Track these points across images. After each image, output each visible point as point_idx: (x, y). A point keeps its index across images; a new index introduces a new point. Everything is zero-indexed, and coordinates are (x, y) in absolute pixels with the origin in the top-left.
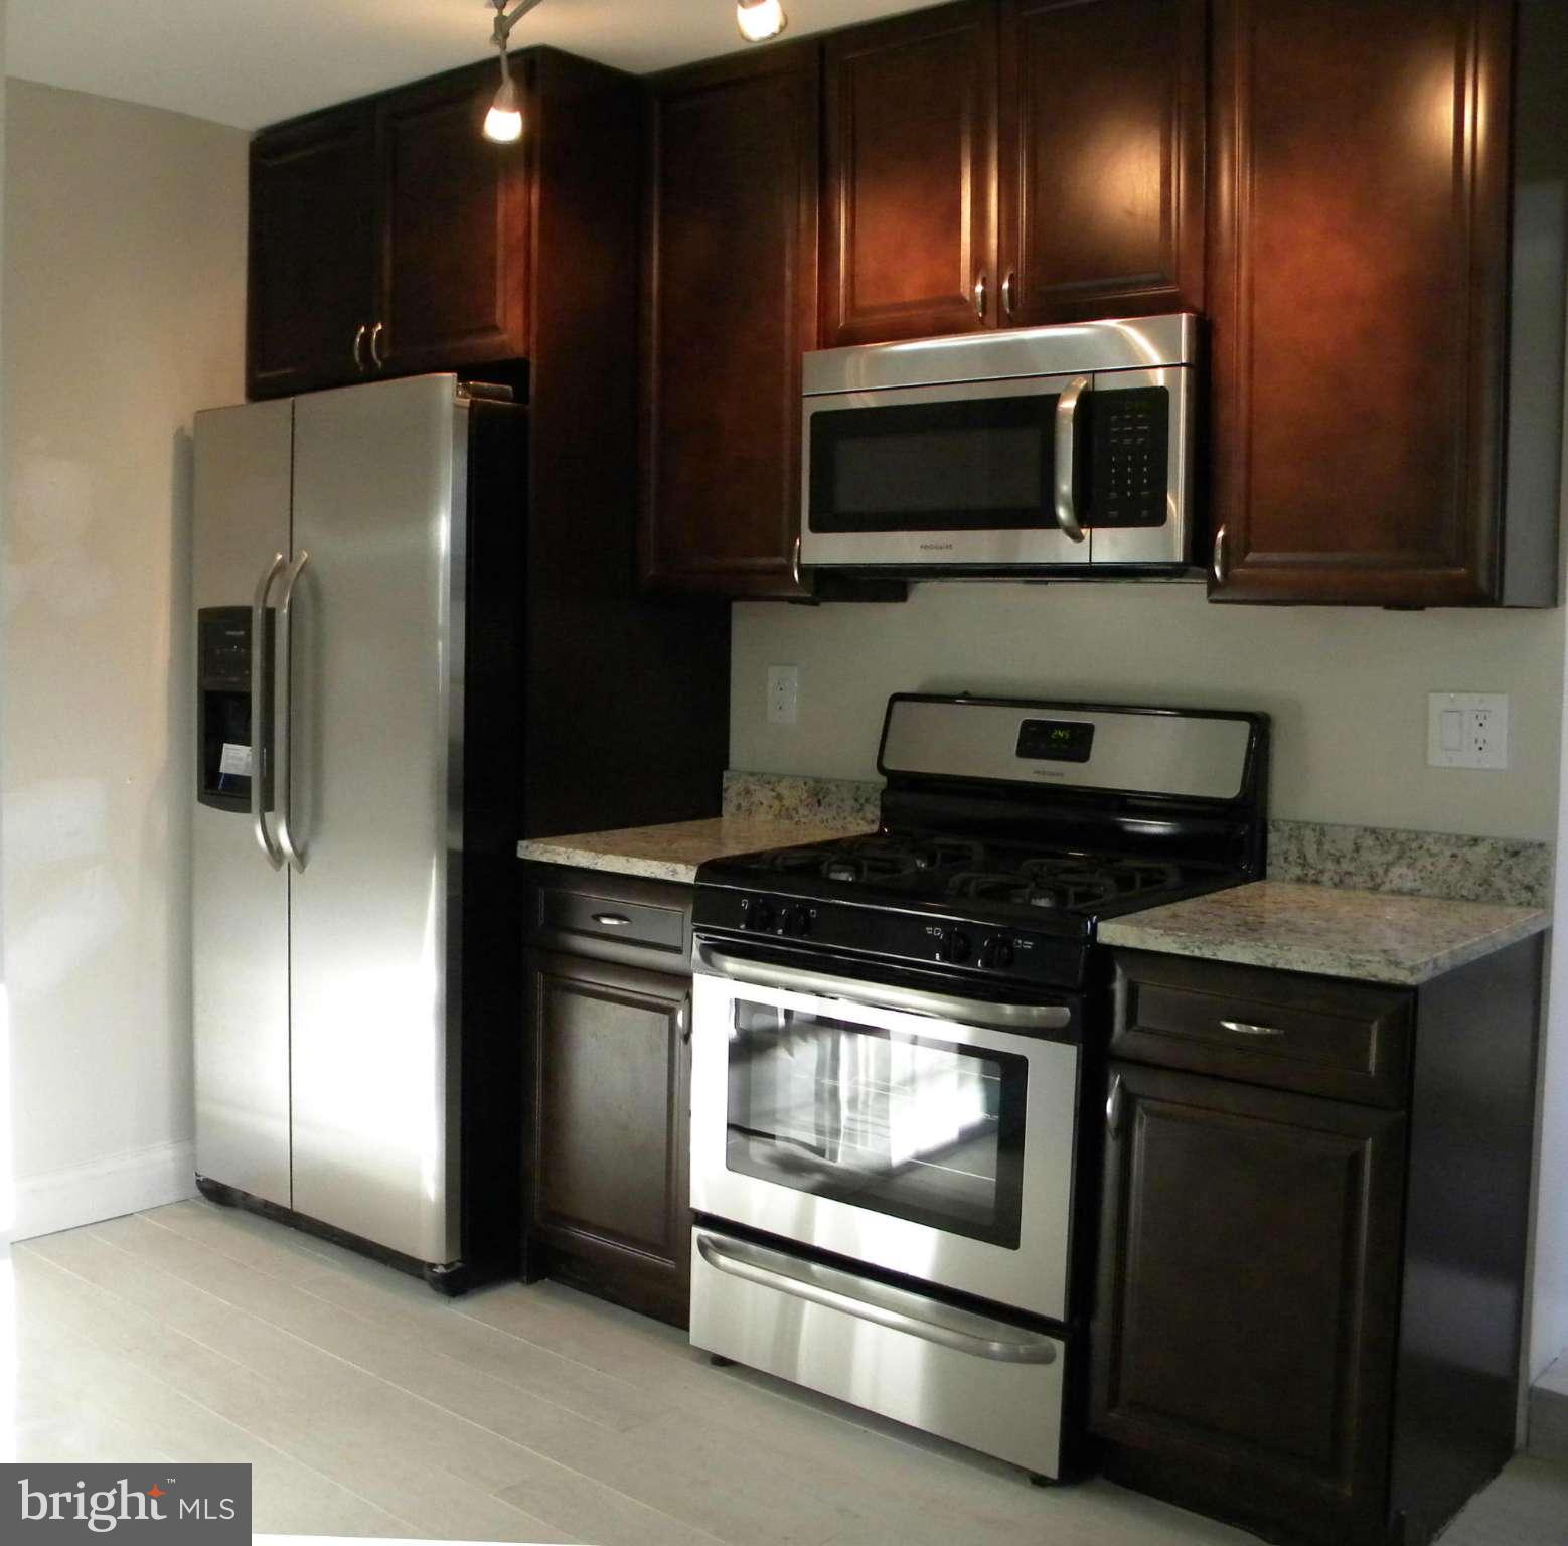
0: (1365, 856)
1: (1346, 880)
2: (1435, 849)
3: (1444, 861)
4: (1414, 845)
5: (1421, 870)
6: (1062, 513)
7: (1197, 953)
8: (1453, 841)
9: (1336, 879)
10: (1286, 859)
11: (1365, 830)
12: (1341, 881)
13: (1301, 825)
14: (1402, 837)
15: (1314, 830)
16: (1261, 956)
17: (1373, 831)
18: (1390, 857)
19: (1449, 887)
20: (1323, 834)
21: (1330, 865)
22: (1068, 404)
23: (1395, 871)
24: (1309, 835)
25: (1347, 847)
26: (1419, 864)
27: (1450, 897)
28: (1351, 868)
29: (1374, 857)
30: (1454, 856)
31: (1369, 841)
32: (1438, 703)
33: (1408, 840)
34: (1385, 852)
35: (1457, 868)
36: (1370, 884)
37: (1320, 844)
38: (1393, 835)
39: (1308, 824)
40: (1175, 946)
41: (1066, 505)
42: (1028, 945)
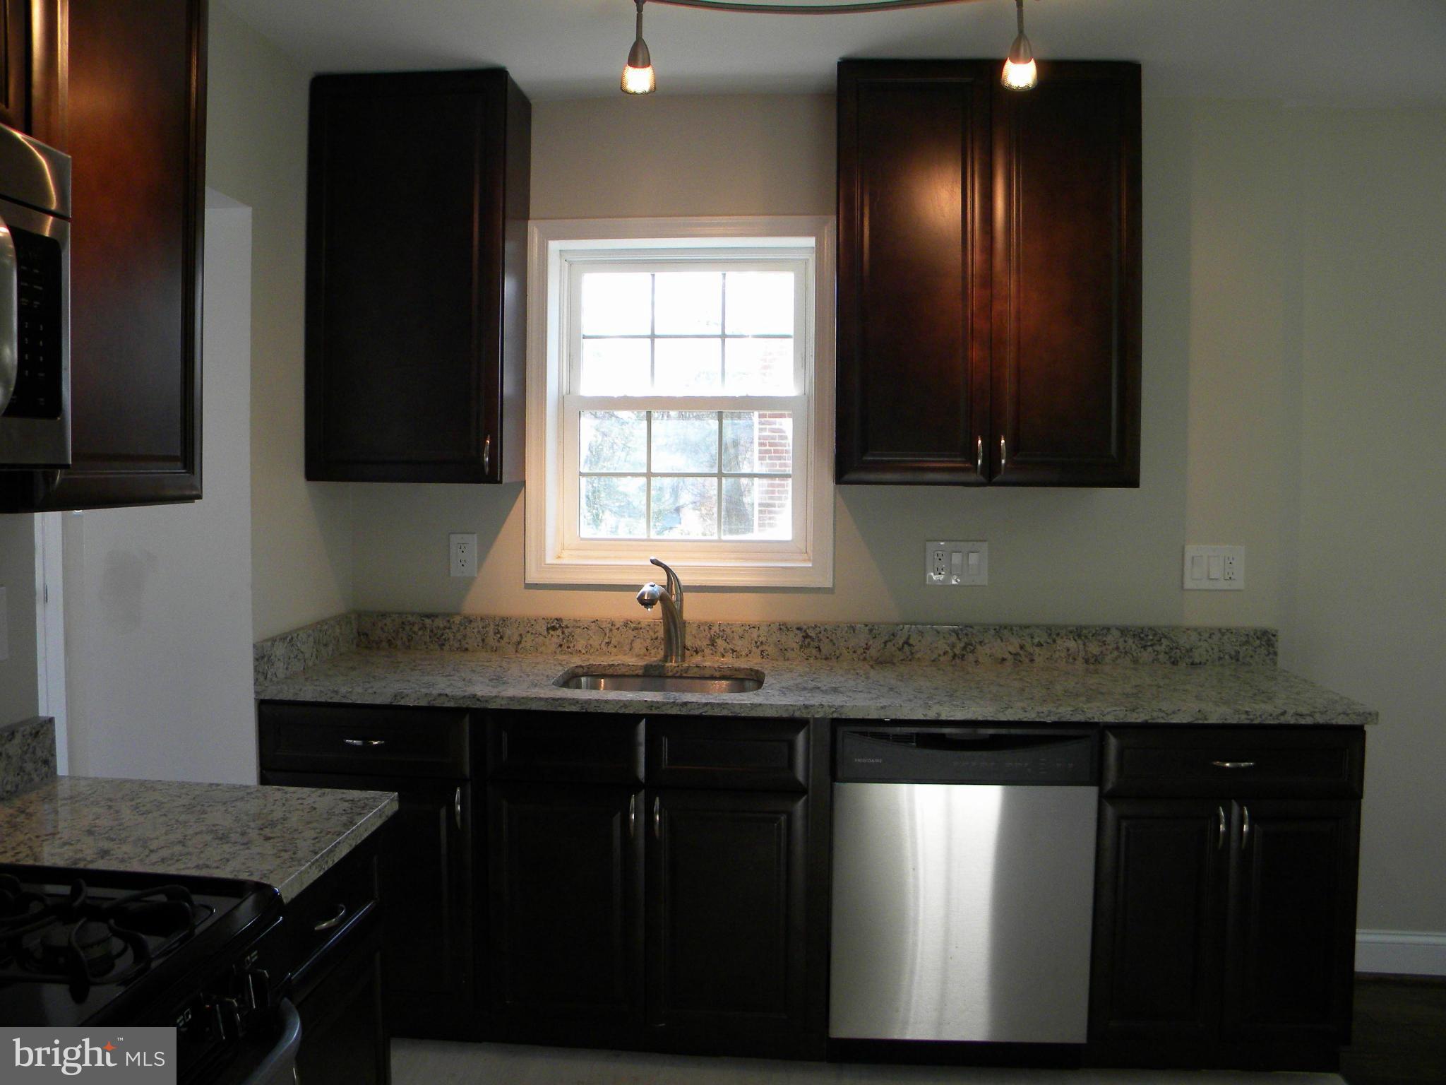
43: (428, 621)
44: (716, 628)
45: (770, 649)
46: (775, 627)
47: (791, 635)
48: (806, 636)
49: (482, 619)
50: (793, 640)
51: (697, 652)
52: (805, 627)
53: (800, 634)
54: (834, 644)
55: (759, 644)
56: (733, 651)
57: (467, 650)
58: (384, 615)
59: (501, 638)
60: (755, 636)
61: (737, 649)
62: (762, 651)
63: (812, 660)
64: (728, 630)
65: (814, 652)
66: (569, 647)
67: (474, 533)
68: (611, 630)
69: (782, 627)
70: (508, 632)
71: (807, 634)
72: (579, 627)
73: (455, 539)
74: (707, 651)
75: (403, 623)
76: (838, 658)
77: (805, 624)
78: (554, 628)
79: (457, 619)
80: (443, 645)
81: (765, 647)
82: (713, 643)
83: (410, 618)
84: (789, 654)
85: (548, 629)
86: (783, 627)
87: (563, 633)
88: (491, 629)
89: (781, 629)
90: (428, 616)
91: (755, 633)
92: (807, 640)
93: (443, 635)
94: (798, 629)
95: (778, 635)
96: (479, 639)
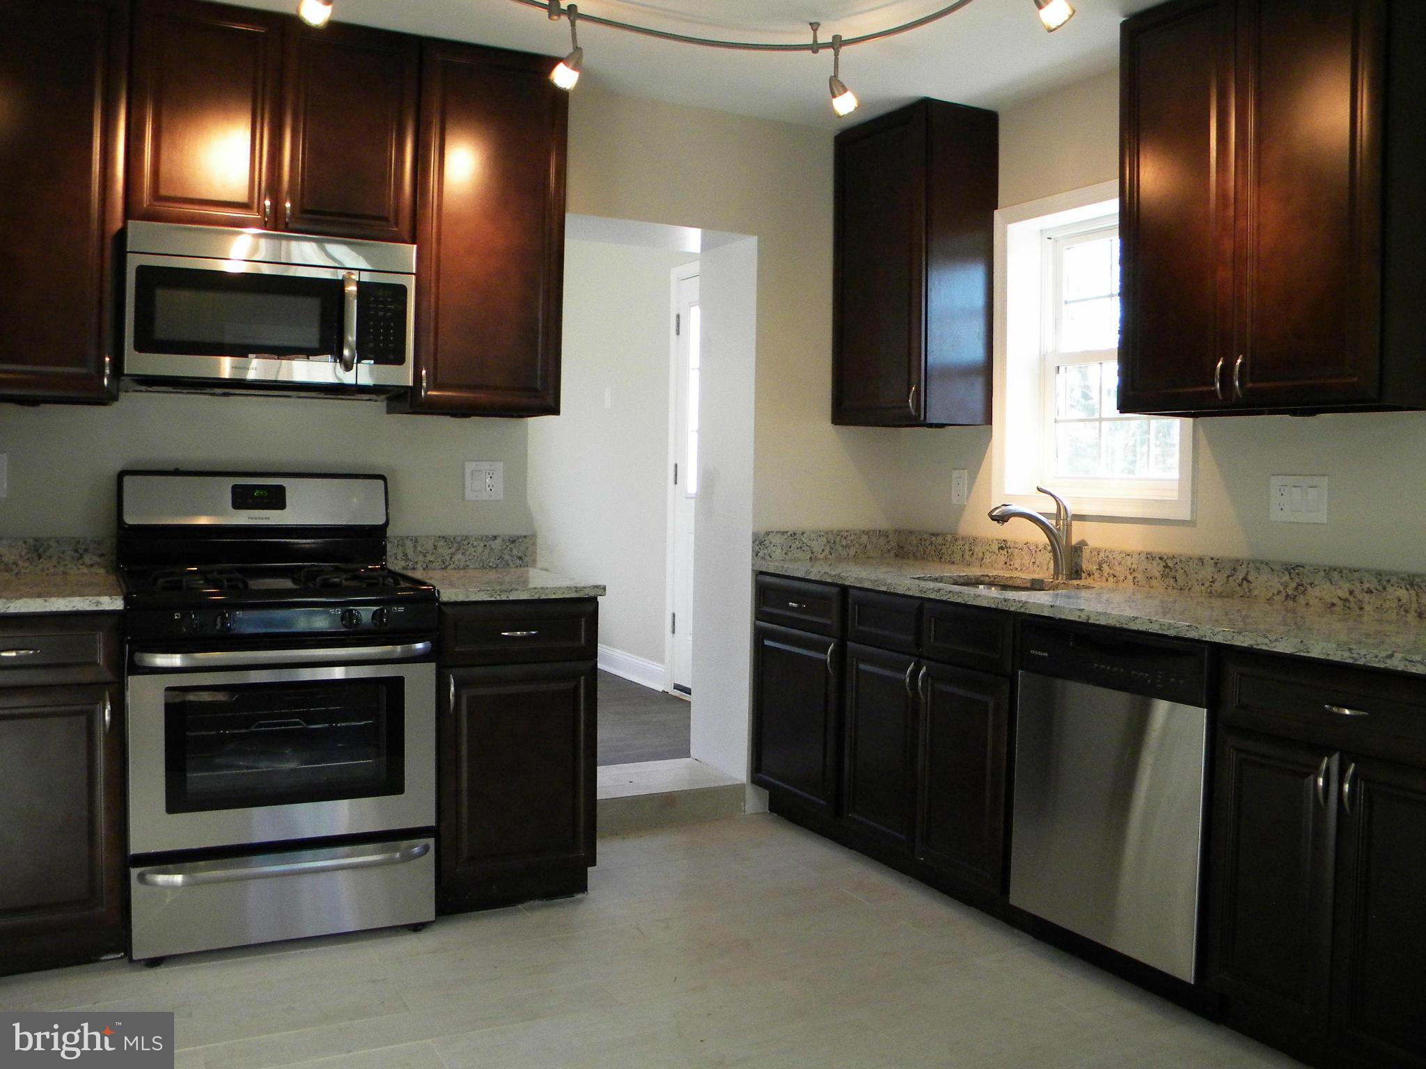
0: (440, 550)
1: (430, 566)
2: (475, 544)
3: (480, 549)
4: (465, 543)
5: (469, 556)
6: (346, 352)
7: (498, 598)
8: (484, 538)
9: (424, 566)
10: (396, 558)
11: (439, 537)
12: (427, 567)
13: (402, 538)
14: (459, 539)
15: (412, 540)
16: (533, 594)
17: (444, 537)
18: (453, 550)
19: (483, 562)
20: (416, 541)
21: (421, 558)
22: (352, 289)
23: (456, 558)
24: (409, 544)
25: (430, 546)
26: (468, 553)
27: (483, 567)
28: (432, 559)
29: (445, 551)
30: (485, 546)
31: (442, 543)
32: (469, 467)
33: (462, 540)
34: (450, 548)
35: (487, 552)
36: (443, 566)
37: (415, 547)
38: (454, 538)
39: (407, 537)
40: (486, 596)
41: (351, 349)
42: (401, 609)
43: (934, 539)
44: (1102, 554)
45: (1140, 576)
46: (1143, 556)
47: (1155, 563)
48: (1166, 566)
49: (962, 538)
50: (1156, 568)
51: (1089, 575)
52: (1165, 557)
53: (1162, 564)
54: (1187, 575)
55: (1132, 571)
56: (1115, 576)
57: (953, 563)
58: (911, 532)
59: (973, 554)
60: (1129, 563)
61: (1117, 574)
62: (1134, 578)
63: (1170, 589)
64: (1111, 557)
65: (1172, 581)
66: (1010, 565)
67: (965, 469)
68: (1036, 552)
69: (1148, 556)
70: (977, 550)
71: (1167, 564)
72: (1017, 548)
73: (955, 474)
74: (1097, 575)
75: (921, 540)
76: (1190, 589)
77: (1165, 554)
78: (1001, 548)
79: (949, 537)
80: (941, 558)
81: (1136, 574)
82: (1100, 569)
83: (924, 536)
84: (1154, 582)
85: (999, 548)
86: (1150, 557)
87: (1007, 552)
88: (967, 547)
89: (1147, 558)
90: (933, 534)
91: (1129, 561)
92: (1167, 570)
93: (941, 550)
94: (1161, 558)
95: (1146, 564)
96: (961, 554)
